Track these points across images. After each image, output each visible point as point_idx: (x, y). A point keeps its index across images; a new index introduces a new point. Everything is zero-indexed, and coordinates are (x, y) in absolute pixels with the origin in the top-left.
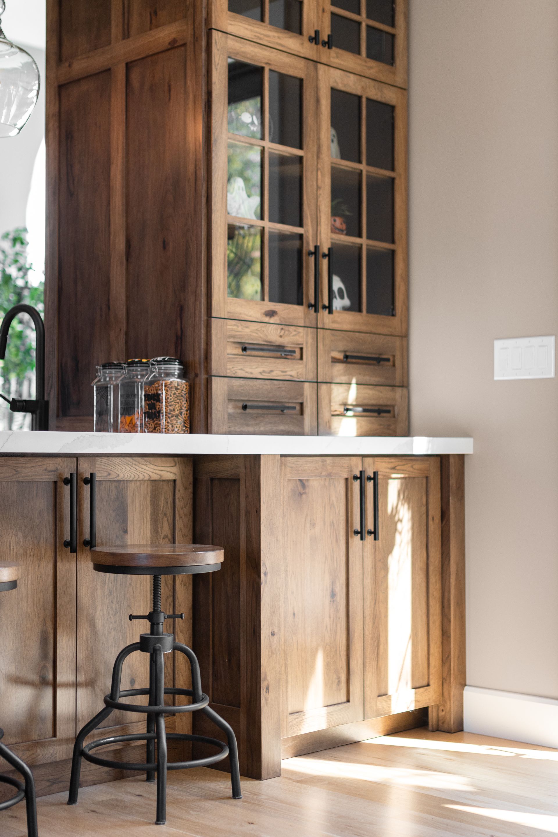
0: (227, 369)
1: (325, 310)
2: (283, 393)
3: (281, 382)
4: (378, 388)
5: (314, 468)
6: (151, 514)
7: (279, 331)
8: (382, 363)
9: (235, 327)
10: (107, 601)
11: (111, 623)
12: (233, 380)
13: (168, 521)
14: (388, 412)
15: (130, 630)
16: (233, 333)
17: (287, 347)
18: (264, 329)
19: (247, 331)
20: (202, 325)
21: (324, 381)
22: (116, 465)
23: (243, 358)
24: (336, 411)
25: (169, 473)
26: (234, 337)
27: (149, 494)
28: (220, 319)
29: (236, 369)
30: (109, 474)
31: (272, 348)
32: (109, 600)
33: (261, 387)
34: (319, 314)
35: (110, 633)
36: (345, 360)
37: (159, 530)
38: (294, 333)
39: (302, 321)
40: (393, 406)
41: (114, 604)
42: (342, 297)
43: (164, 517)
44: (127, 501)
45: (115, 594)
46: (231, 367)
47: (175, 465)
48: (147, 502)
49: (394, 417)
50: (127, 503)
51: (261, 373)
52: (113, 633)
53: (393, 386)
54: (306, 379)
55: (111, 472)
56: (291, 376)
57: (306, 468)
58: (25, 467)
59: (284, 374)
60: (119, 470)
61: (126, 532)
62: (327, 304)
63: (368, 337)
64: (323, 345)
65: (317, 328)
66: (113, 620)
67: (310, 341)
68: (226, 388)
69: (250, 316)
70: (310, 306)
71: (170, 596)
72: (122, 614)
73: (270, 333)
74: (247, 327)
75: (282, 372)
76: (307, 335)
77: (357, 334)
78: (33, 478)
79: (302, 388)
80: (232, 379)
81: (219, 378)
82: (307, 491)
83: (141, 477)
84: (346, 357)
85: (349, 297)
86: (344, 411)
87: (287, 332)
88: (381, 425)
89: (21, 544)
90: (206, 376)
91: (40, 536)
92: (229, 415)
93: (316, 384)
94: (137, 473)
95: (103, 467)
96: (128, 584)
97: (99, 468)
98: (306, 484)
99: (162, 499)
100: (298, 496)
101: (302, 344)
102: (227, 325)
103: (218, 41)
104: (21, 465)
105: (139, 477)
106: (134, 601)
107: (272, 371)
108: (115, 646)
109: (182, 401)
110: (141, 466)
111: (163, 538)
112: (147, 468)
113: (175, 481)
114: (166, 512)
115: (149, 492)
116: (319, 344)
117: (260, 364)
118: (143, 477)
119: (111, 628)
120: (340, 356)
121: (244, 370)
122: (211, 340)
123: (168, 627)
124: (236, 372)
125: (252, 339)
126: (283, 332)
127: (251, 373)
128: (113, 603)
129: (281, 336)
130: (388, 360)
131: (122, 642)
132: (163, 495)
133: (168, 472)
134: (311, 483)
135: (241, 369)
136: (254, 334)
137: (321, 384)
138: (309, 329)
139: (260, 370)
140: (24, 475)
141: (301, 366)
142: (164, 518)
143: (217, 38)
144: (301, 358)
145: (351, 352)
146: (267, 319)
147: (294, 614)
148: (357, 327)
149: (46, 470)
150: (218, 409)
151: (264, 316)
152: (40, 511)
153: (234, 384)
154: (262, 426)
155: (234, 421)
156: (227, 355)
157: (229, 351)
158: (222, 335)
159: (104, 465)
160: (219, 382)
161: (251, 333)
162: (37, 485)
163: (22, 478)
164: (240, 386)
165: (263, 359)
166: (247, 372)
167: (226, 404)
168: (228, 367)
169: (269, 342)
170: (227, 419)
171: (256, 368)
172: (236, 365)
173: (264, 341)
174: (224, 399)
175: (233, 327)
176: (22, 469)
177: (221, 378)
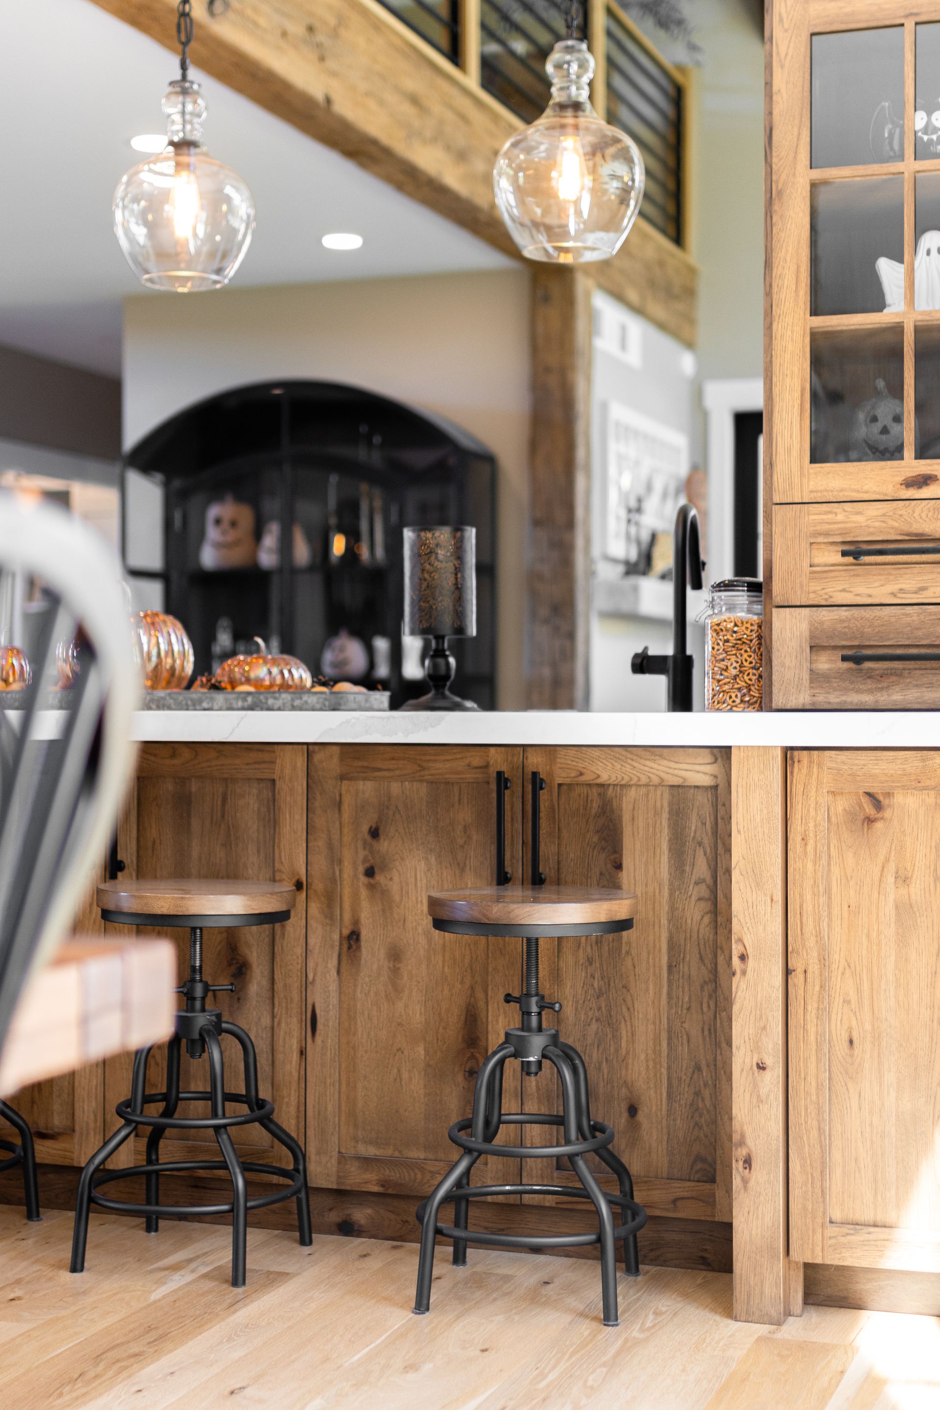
0: (809, 593)
5: (899, 772)
6: (670, 840)
9: (830, 516)
10: (583, 974)
11: (591, 1009)
12: (824, 612)
13: (705, 854)
15: (626, 1025)
16: (826, 527)
18: (902, 512)
19: (860, 519)
22: (594, 760)
23: (846, 570)
25: (701, 774)
26: (827, 534)
27: (666, 809)
28: (791, 506)
29: (832, 590)
30: (581, 774)
32: (587, 972)
33: (893, 619)
35: (589, 1025)
37: (687, 868)
41: (596, 981)
43: (698, 847)
44: (622, 817)
45: (598, 965)
46: (818, 588)
47: (715, 762)
48: (661, 822)
50: (621, 821)
51: (893, 594)
52: (594, 1026)
55: (584, 771)
57: (878, 771)
58: (435, 761)
60: (600, 768)
61: (619, 867)
66: (594, 1005)
68: (805, 626)
69: (867, 492)
71: (710, 981)
72: (611, 998)
74: (860, 513)
78: (447, 776)
80: (820, 609)
81: (788, 609)
82: (887, 814)
83: (644, 780)
89: (434, 872)
91: (465, 864)
92: (814, 672)
94: (635, 772)
95: (570, 762)
96: (623, 952)
97: (561, 763)
98: (885, 802)
99: (694, 818)
100: (863, 824)
102: (809, 514)
103: (784, 15)
104: (428, 758)
105: (639, 780)
106: (636, 980)
107: (924, 589)
108: (598, 1046)
109: (742, 652)
110: (642, 761)
111: (696, 883)
112: (655, 766)
113: (715, 787)
114: (702, 839)
115: (666, 804)
117: (892, 578)
118: (648, 780)
119: (589, 1018)
121: (851, 592)
123: (706, 1033)
124: (831, 597)
125: (872, 534)
127: (870, 596)
128: (594, 978)
131: (612, 1043)
132: (695, 810)
133: (698, 772)
134: (899, 798)
135: (844, 590)
136: (877, 524)
139: (893, 587)
140: (433, 772)
142: (697, 851)
143: (783, 10)
146: (910, 493)
147: (851, 1042)
149: (469, 765)
150: (787, 665)
151: (903, 487)
152: (465, 826)
153: (825, 618)
154: (897, 692)
155: (827, 685)
156: (811, 566)
157: (816, 561)
158: (797, 533)
159: (572, 759)
160: (788, 616)
161: (868, 523)
162: (460, 788)
163: (429, 777)
164: (840, 620)
165: (899, 568)
166: (857, 595)
167: (804, 653)
168: (812, 589)
169: (916, 535)
170: (808, 682)
171: (882, 585)
172: (830, 583)
173: (903, 535)
174: (801, 646)
175: (824, 517)
176: (431, 764)
177: (793, 609)
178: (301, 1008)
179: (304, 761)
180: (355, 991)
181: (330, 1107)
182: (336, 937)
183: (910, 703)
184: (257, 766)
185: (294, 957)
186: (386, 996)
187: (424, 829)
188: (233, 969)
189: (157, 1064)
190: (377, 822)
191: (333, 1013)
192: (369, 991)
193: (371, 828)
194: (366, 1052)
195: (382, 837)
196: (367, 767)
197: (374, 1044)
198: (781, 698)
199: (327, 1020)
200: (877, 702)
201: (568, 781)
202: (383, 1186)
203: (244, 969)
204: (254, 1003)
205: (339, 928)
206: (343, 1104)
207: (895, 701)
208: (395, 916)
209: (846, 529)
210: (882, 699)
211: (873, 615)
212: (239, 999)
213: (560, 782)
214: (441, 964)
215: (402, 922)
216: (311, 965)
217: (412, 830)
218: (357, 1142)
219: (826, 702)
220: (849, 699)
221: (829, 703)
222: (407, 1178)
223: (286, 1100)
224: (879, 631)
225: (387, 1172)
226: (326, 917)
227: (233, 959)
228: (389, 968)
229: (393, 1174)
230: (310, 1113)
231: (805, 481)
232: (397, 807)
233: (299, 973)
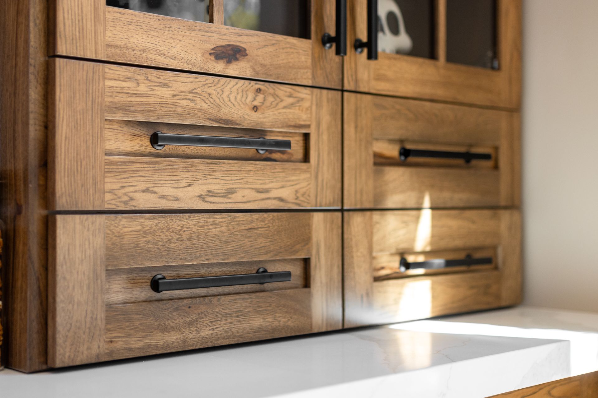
0: (104, 192)
1: (361, 52)
2: (261, 242)
3: (256, 216)
4: (468, 213)
7: (251, 96)
8: (474, 162)
9: (128, 85)
12: (123, 220)
14: (488, 261)
16: (124, 99)
17: (272, 132)
18: (209, 90)
19: (166, 93)
20: (32, 77)
21: (358, 207)
23: (149, 162)
24: (382, 268)
26: (125, 108)
28: (82, 62)
29: (132, 189)
31: (233, 136)
33: (202, 231)
34: (346, 58)
36: (403, 158)
38: (291, 100)
39: (309, 75)
40: (494, 248)
42: (395, 31)
46: (116, 186)
49: (496, 268)
51: (201, 197)
53: (495, 208)
54: (316, 206)
56: (281, 200)
59: (263, 196)
62: (364, 37)
63: (448, 112)
64: (356, 127)
65: (343, 91)
67: (326, 118)
68: (99, 241)
69: (173, 58)
70: (326, 40)
73: (226, 99)
74: (165, 85)
75: (259, 191)
76: (319, 105)
77: (428, 104)
79: (308, 226)
80: (119, 216)
81: (77, 217)
84: (405, 153)
85: (409, 31)
86: (399, 268)
87: (271, 99)
88: (472, 287)
90: (44, 212)
92: (109, 307)
93: (339, 214)
101: (308, 126)
102: (104, 78)
107: (232, 191)
116: (346, 126)
117: (200, 175)
120: (393, 151)
121: (155, 193)
122: (54, 117)
124: (132, 199)
125: (179, 115)
126: (260, 97)
127: (176, 199)
129: (255, 108)
130: (486, 157)
135: (147, 190)
136: (185, 103)
137: (351, 213)
138: (325, 92)
139: (200, 189)
141: (307, 175)
144: (306, 158)
145: (414, 142)
146: (219, 67)
148: (427, 91)
150: (76, 300)
151: (213, 58)
153: (126, 230)
154: (206, 326)
155: (128, 324)
156: (106, 154)
157: (111, 145)
158: (90, 103)
160: (78, 227)
161: (174, 100)
164: (144, 232)
165: (207, 163)
166: (162, 197)
167: (99, 281)
168: (108, 187)
169: (227, 121)
170: (104, 322)
171: (190, 185)
172: (131, 179)
173: (212, 120)
174: (95, 271)
175: (124, 84)
177: (85, 216)
183: (219, 339)
198: (68, 349)
200: (185, 341)
207: (204, 338)
209: (148, 104)
210: (190, 336)
211: (181, 224)
219: (125, 349)
220: (153, 342)
221: (130, 349)
224: (186, 248)
231: (100, 29)
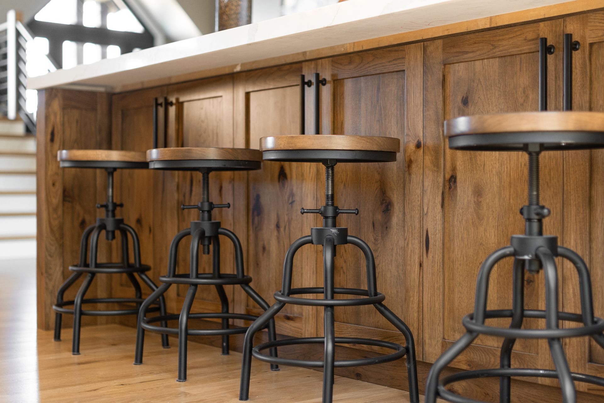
58: (503, 39)
78: (510, 50)
95: (598, 24)
104: (498, 38)
140: (501, 48)
149: (525, 39)
152: (524, 88)
159: (600, 21)
162: (521, 59)
163: (499, 53)
176: (500, 43)
178: (420, 233)
179: (421, 54)
180: (453, 220)
181: (437, 306)
182: (441, 180)
184: (395, 62)
185: (416, 196)
186: (473, 223)
187: (497, 94)
188: (384, 206)
189: (344, 273)
190: (467, 93)
191: (439, 236)
192: (462, 219)
193: (463, 97)
194: (460, 265)
195: (470, 104)
196: (460, 52)
197: (465, 259)
199: (435, 241)
201: (596, 40)
202: (469, 365)
203: (389, 206)
204: (395, 230)
205: (442, 173)
206: (446, 303)
208: (478, 162)
212: (387, 228)
213: (591, 42)
214: (508, 196)
215: (483, 166)
216: (426, 201)
217: (489, 96)
218: (455, 331)
222: (484, 360)
223: (412, 299)
225: (472, 355)
226: (434, 166)
227: (383, 200)
228: (475, 202)
229: (476, 357)
230: (425, 309)
232: (479, 80)
233: (419, 208)
